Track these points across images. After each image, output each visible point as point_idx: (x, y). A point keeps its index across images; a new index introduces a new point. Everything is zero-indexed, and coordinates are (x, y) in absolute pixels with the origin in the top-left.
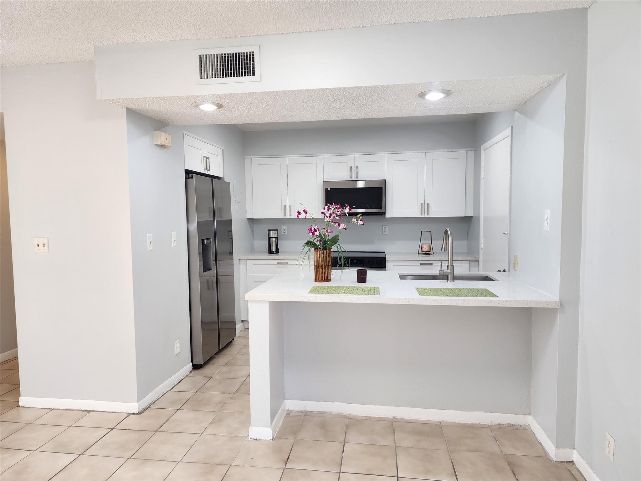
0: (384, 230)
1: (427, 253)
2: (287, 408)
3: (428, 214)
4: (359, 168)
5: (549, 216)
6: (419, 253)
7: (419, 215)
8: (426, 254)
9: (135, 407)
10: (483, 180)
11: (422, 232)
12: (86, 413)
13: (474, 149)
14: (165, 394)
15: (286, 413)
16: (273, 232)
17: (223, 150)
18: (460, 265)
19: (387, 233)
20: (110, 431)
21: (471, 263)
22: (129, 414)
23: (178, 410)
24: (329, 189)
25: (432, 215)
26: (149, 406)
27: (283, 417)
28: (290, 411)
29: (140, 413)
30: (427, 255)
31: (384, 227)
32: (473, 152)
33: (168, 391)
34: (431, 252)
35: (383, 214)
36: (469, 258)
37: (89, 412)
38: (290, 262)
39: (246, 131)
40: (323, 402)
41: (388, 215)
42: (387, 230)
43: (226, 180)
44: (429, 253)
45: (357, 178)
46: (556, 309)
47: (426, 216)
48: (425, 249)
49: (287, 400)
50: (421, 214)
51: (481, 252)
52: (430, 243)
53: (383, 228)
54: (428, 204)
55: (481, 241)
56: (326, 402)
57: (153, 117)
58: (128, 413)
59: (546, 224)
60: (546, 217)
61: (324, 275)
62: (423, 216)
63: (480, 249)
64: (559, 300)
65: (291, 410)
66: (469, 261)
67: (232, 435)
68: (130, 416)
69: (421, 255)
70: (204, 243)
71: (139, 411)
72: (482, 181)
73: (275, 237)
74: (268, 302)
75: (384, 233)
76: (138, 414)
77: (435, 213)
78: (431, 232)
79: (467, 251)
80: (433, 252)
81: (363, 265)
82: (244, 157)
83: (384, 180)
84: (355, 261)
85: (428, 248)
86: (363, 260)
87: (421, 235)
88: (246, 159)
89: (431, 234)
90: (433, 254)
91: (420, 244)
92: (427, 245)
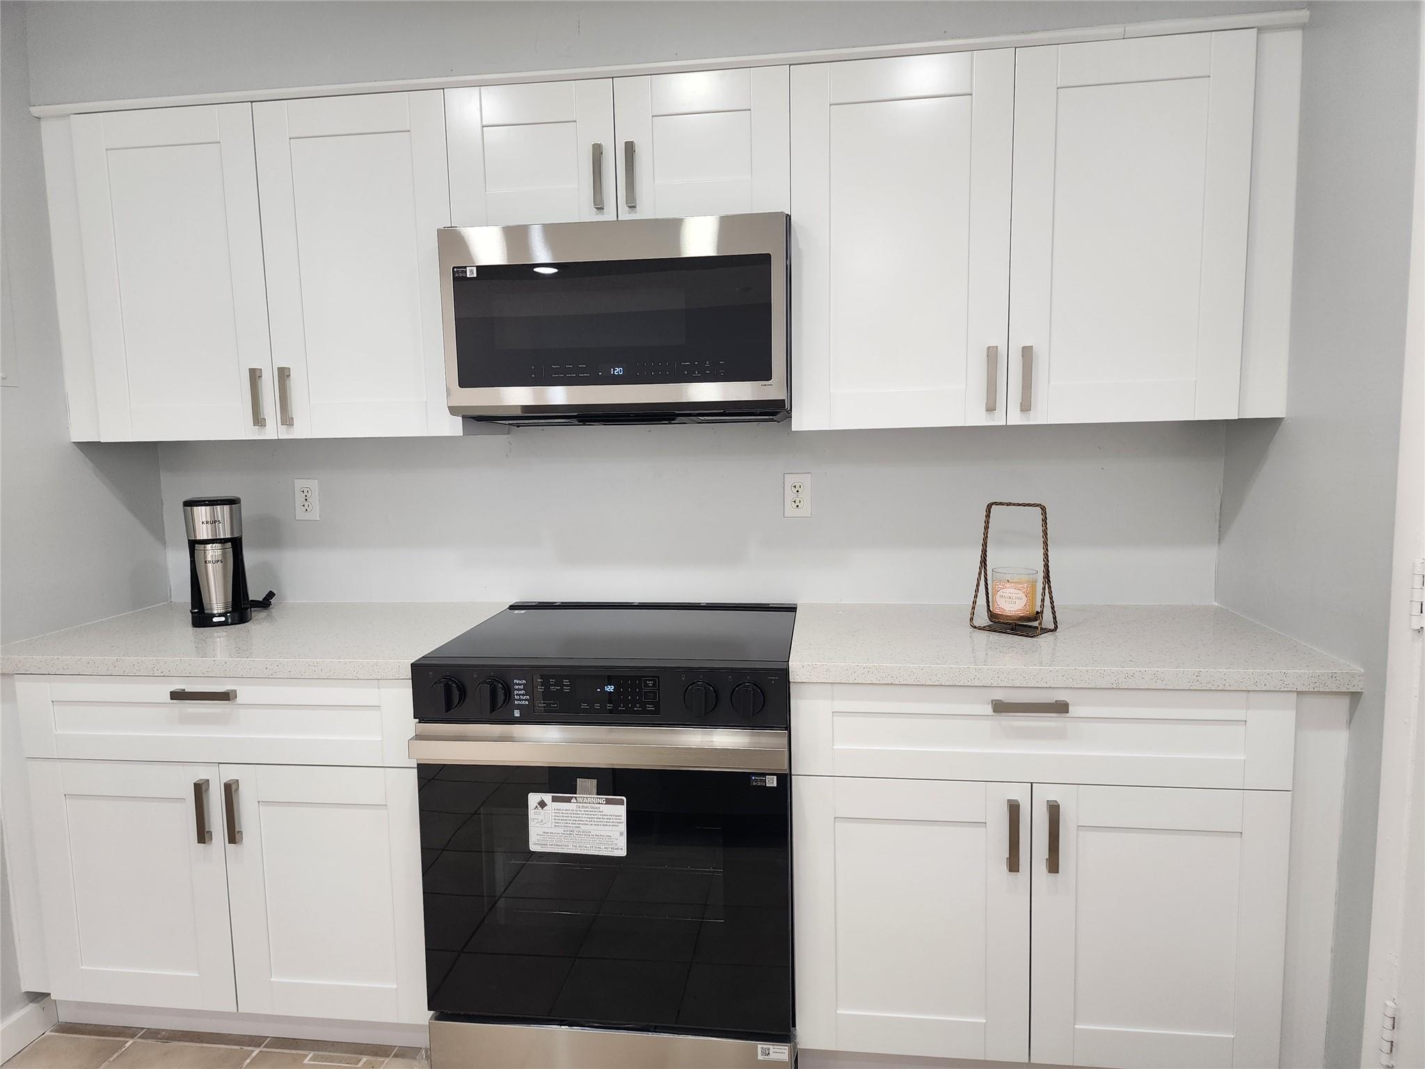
0: (790, 494)
1: (1019, 624)
3: (1026, 407)
4: (641, 153)
6: (974, 624)
7: (977, 417)
8: (1015, 630)
11: (989, 507)
13: (1304, 15)
18: (1238, 714)
19: (805, 511)
24: (471, 273)
25: (1048, 412)
30: (1022, 641)
31: (790, 479)
32: (1298, 34)
34: (1045, 623)
35: (776, 411)
38: (245, 693)
41: (804, 419)
42: (806, 495)
45: (630, 207)
47: (1016, 418)
48: (1012, 603)
50: (990, 410)
53: (788, 489)
54: (1027, 352)
62: (998, 420)
66: (1292, 696)
69: (987, 635)
73: (223, 541)
75: (790, 510)
77: (1064, 403)
78: (1043, 509)
79: (1216, 604)
80: (1055, 622)
81: (657, 712)
82: (32, 109)
83: (788, 217)
84: (610, 688)
85: (1025, 599)
86: (654, 685)
87: (987, 528)
88: (43, 124)
89: (1045, 520)
90: (1056, 627)
91: (980, 574)
92: (1020, 583)
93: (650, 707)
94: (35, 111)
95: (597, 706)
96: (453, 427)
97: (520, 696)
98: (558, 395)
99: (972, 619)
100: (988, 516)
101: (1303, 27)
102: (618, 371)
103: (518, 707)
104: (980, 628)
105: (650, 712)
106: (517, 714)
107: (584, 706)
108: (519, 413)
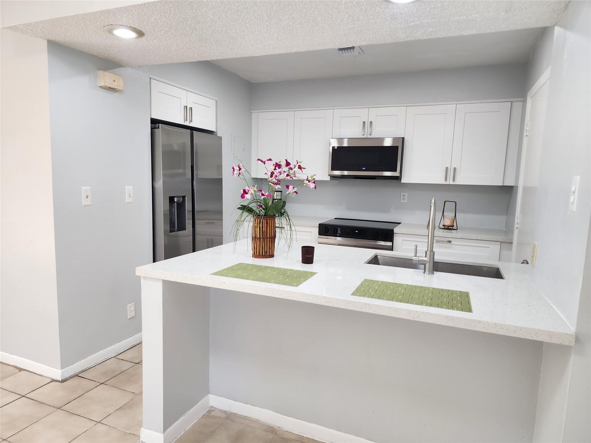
0: (402, 197)
1: (449, 227)
2: (211, 404)
3: (454, 180)
4: (374, 123)
5: (577, 187)
6: (440, 227)
7: (443, 182)
8: (448, 229)
9: (57, 374)
10: (526, 138)
11: (445, 202)
12: (17, 371)
13: (522, 99)
14: (106, 360)
15: (207, 410)
16: (277, 193)
17: (216, 101)
18: (488, 246)
19: (406, 201)
20: (20, 398)
21: (503, 245)
22: (53, 381)
23: (101, 384)
24: (336, 148)
25: (459, 182)
26: (78, 374)
27: (200, 417)
28: (213, 408)
29: (63, 381)
30: (449, 231)
31: (402, 194)
32: (522, 103)
33: (112, 358)
34: (455, 227)
35: (398, 178)
36: (501, 238)
37: (21, 370)
39: (254, 83)
40: (250, 405)
41: (404, 180)
42: (406, 197)
43: (219, 135)
44: (451, 228)
45: (370, 135)
46: (571, 347)
47: (451, 183)
48: (448, 223)
49: (212, 394)
50: (446, 180)
51: (516, 232)
52: (454, 215)
53: (402, 196)
54: (455, 169)
55: (516, 218)
56: (254, 406)
57: (95, 54)
58: (52, 379)
59: (572, 200)
60: (573, 189)
61: (262, 249)
62: (447, 183)
63: (515, 229)
64: (576, 333)
65: (215, 407)
66: (500, 242)
67: (127, 431)
68: (53, 382)
69: (443, 230)
70: (174, 201)
71: (63, 379)
72: (525, 140)
74: (162, 281)
75: (402, 201)
76: (61, 382)
77: (462, 180)
78: (456, 203)
79: (505, 229)
80: (457, 228)
81: (366, 237)
82: (251, 111)
83: (403, 138)
84: (357, 231)
85: (450, 222)
86: (366, 231)
87: (444, 206)
88: (252, 113)
89: (456, 205)
90: (457, 229)
91: (442, 215)
92: (449, 218)
93: (365, 236)
94: (252, 111)
95: (354, 235)
96: (328, 178)
97: (339, 231)
98: (346, 173)
99: (439, 226)
100: (445, 204)
101: (522, 101)
102: (364, 168)
103: (338, 234)
104: (441, 228)
105: (365, 237)
106: (338, 235)
107: (351, 234)
108: (340, 176)
